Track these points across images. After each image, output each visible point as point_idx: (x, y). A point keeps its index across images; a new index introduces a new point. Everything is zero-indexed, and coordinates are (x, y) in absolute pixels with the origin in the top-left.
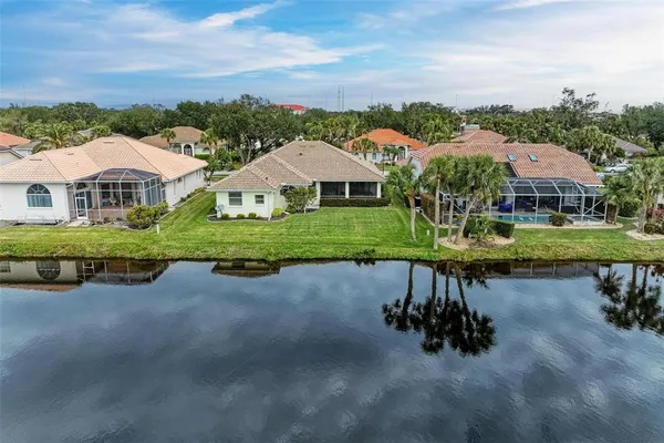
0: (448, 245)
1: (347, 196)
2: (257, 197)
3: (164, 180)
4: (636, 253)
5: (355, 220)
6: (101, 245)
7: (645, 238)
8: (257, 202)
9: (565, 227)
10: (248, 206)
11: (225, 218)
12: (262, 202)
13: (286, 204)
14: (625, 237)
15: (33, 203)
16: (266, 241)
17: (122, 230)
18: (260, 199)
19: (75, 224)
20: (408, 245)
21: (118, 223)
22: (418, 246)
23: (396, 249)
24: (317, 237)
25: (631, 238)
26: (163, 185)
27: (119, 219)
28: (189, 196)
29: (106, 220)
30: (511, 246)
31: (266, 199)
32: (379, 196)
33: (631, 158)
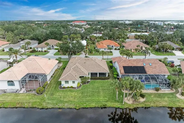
0: (127, 102)
1: (98, 76)
2: (73, 82)
3: (46, 75)
4: (179, 104)
5: (100, 88)
6: (29, 102)
7: (182, 98)
8: (73, 83)
9: (159, 92)
10: (70, 84)
11: (64, 88)
12: (75, 83)
13: (81, 81)
14: (176, 97)
15: (9, 85)
16: (76, 100)
17: (35, 95)
18: (74, 82)
19: (21, 92)
20: (116, 101)
21: (34, 91)
22: (118, 102)
23: (112, 103)
24: (90, 98)
25: (178, 98)
26: (46, 76)
27: (34, 90)
28: (53, 74)
29: (30, 90)
30: (144, 102)
31: (75, 82)
32: (107, 76)
33: (176, 49)
